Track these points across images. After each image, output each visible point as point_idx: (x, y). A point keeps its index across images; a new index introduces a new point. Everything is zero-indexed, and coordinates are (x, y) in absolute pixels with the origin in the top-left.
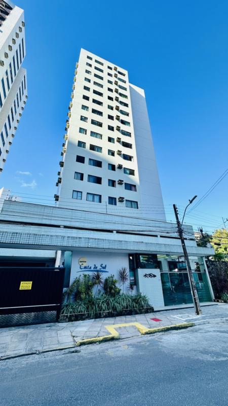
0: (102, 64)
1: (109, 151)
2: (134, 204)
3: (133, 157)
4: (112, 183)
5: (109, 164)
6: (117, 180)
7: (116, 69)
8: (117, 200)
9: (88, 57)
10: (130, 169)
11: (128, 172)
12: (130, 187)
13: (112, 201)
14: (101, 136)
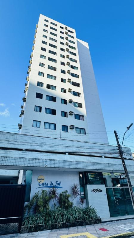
0: (56, 25)
1: (62, 89)
2: (82, 131)
3: (80, 94)
4: (65, 114)
5: (62, 99)
6: (68, 112)
7: (66, 29)
8: (69, 128)
9: (45, 20)
10: (78, 103)
11: (77, 105)
12: (79, 117)
13: (65, 128)
14: (56, 77)
